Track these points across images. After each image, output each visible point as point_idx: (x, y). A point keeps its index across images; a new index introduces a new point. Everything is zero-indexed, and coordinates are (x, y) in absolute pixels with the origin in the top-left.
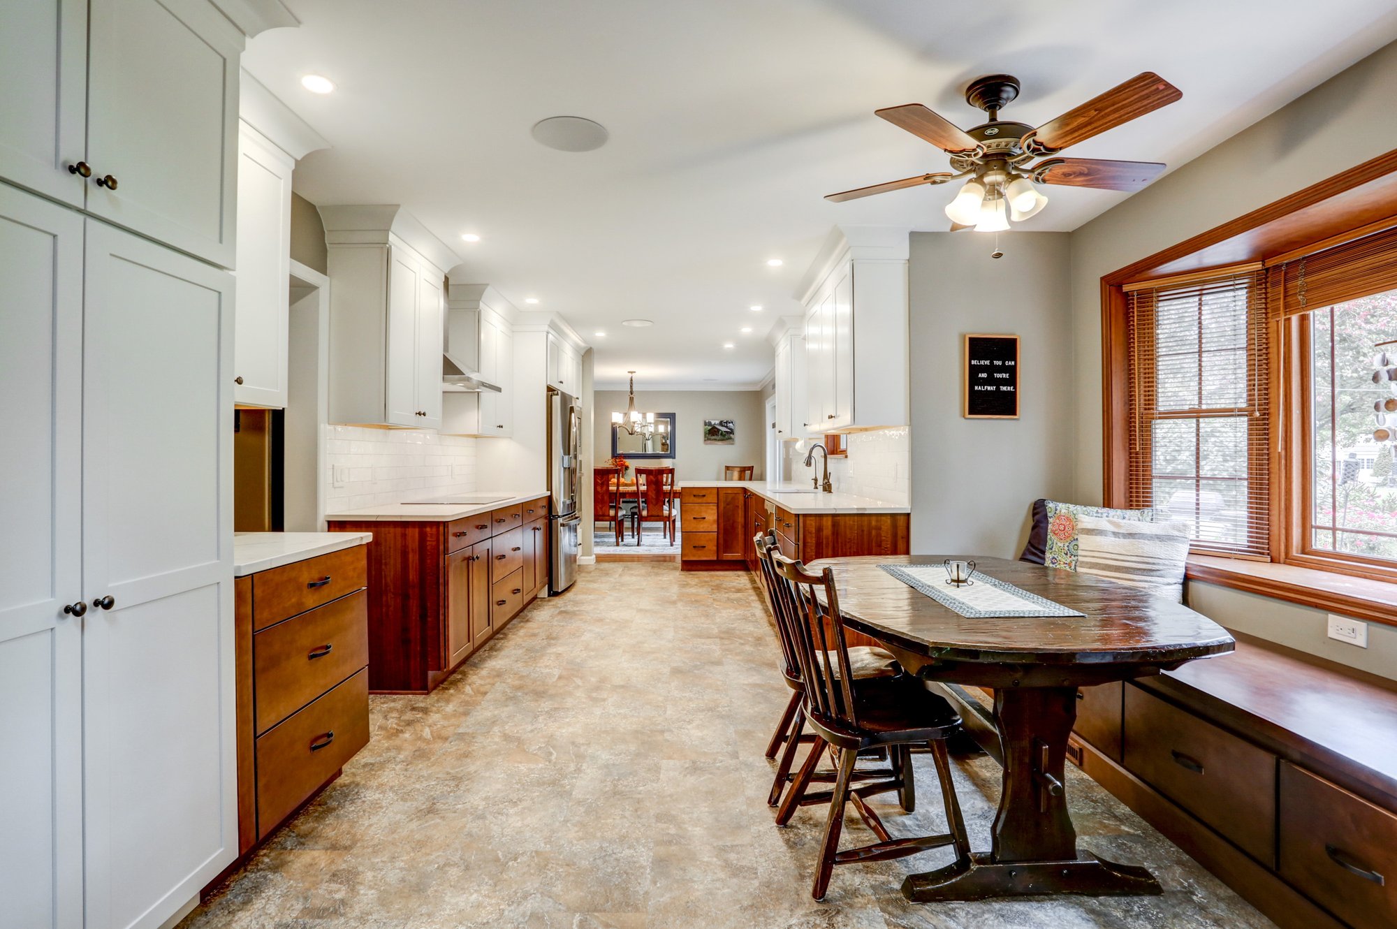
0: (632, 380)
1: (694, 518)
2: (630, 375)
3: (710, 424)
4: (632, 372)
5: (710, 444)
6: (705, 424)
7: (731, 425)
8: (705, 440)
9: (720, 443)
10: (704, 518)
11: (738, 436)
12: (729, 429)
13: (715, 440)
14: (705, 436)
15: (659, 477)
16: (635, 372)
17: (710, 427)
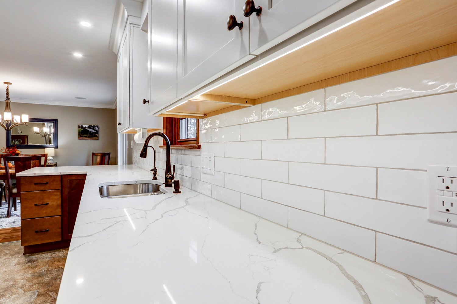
0: (8, 89)
1: (36, 205)
2: (6, 85)
3: (82, 127)
4: (8, 83)
5: (82, 139)
6: (79, 127)
7: (96, 128)
8: (79, 137)
9: (89, 139)
10: (48, 204)
11: (101, 135)
12: (95, 130)
13: (86, 137)
14: (79, 135)
15: (27, 163)
16: (10, 84)
17: (82, 129)
